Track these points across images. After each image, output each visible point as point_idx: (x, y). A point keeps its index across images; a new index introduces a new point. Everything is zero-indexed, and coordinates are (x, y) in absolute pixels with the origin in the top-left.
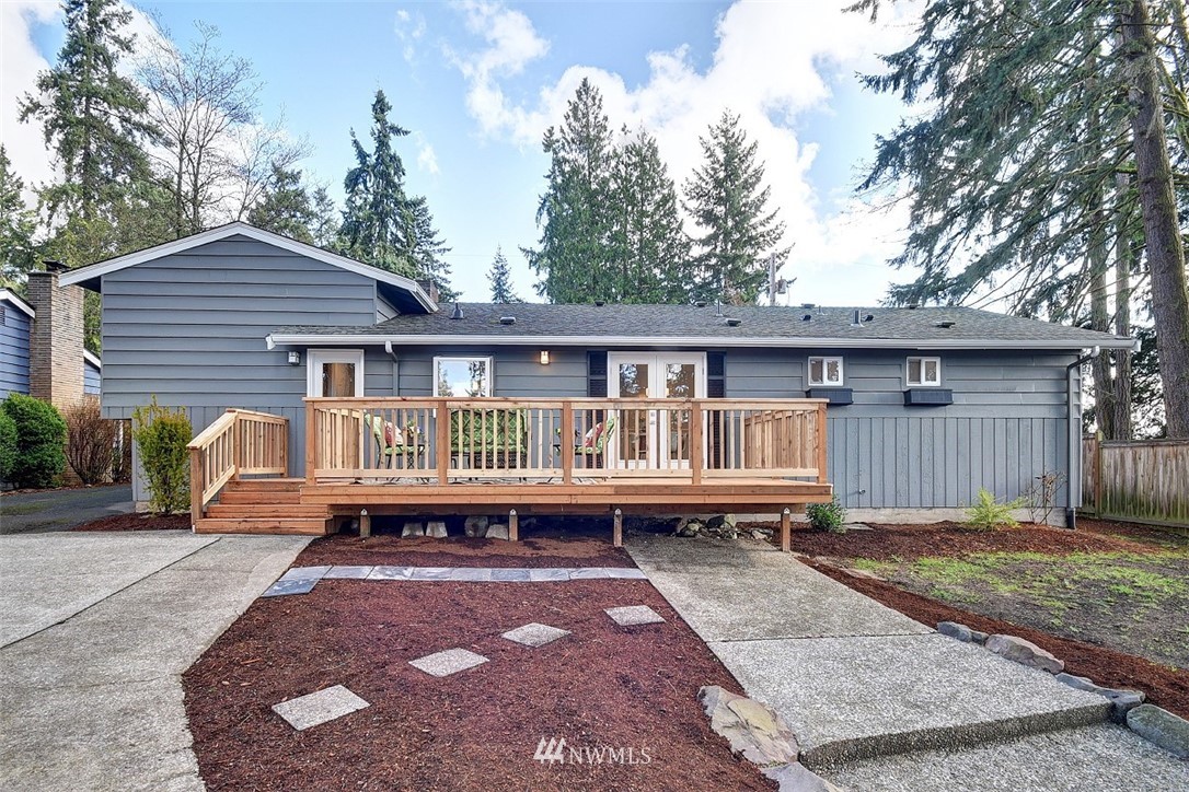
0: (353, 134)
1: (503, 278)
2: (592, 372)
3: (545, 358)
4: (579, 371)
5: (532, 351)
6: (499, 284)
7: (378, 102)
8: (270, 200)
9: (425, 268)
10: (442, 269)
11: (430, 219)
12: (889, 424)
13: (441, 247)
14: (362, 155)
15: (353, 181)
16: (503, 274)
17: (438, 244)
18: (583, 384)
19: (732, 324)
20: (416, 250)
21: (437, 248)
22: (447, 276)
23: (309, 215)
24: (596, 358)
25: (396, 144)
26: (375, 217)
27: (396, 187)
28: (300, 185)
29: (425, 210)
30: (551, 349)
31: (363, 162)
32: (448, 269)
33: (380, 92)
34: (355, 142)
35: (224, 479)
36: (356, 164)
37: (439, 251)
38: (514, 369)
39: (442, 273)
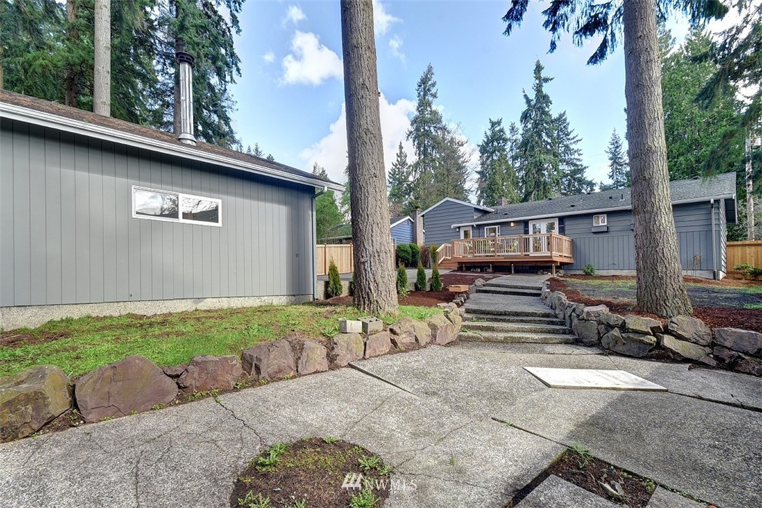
0: (524, 92)
1: (618, 150)
2: (525, 227)
3: (512, 224)
4: (522, 227)
5: (509, 223)
6: (614, 155)
7: (537, 68)
8: (488, 139)
9: (566, 155)
10: (576, 154)
11: (568, 124)
12: (625, 238)
13: (575, 139)
14: (528, 101)
15: (525, 117)
16: (617, 147)
17: (573, 138)
18: (523, 231)
19: (573, 206)
20: (560, 145)
21: (573, 141)
22: (581, 157)
23: (505, 140)
24: (526, 223)
25: (546, 89)
26: (535, 135)
27: (546, 114)
28: (501, 126)
29: (565, 120)
30: (513, 222)
31: (529, 105)
32: (580, 152)
33: (538, 61)
34: (525, 96)
35: (442, 259)
36: (525, 107)
37: (574, 143)
38: (505, 228)
39: (576, 156)
